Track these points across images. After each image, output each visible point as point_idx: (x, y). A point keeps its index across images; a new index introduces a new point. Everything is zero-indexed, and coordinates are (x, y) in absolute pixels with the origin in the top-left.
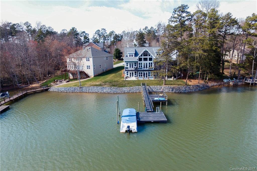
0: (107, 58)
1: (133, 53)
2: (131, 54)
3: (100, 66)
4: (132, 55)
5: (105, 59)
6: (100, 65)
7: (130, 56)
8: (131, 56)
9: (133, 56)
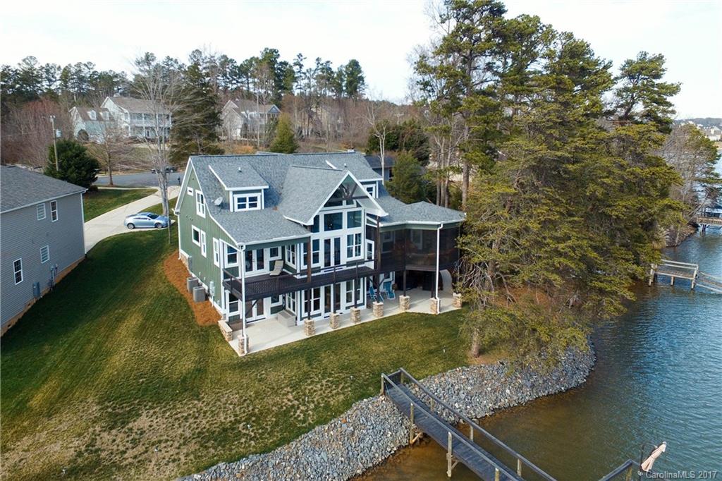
0: (54, 209)
1: (259, 191)
2: (247, 196)
3: (18, 268)
4: (251, 199)
5: (44, 215)
6: (17, 263)
7: (244, 206)
8: (248, 203)
9: (258, 202)
